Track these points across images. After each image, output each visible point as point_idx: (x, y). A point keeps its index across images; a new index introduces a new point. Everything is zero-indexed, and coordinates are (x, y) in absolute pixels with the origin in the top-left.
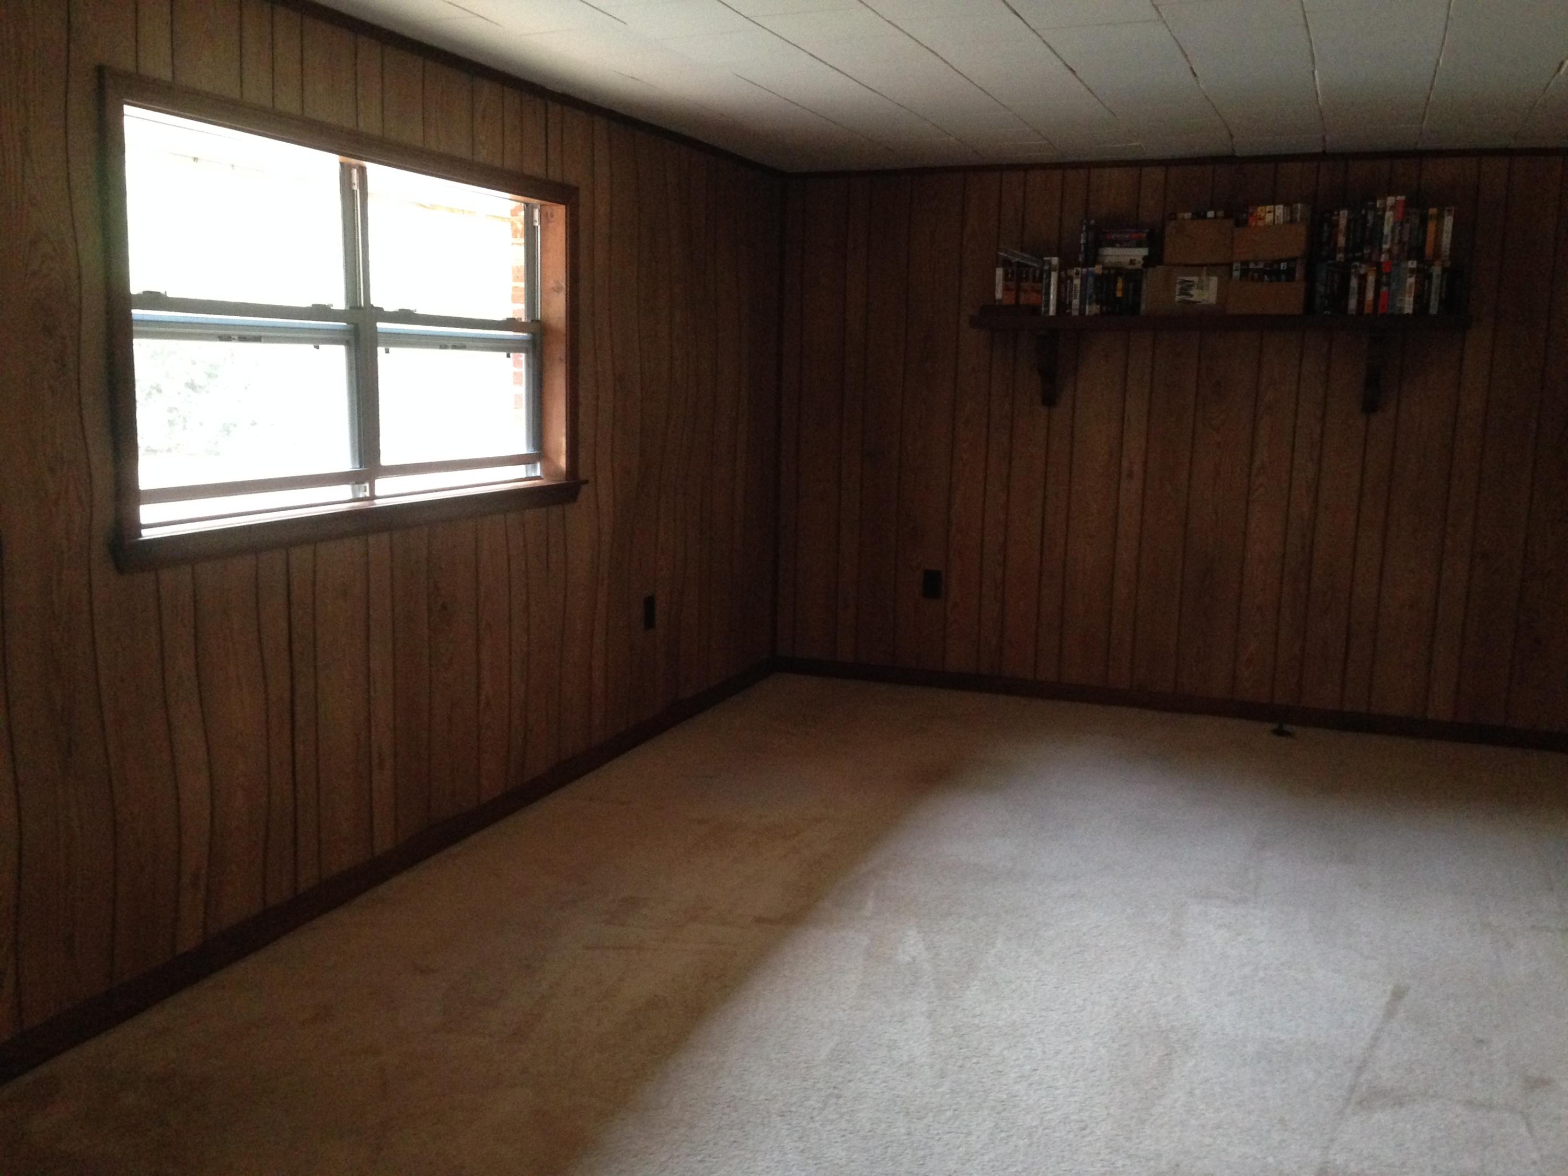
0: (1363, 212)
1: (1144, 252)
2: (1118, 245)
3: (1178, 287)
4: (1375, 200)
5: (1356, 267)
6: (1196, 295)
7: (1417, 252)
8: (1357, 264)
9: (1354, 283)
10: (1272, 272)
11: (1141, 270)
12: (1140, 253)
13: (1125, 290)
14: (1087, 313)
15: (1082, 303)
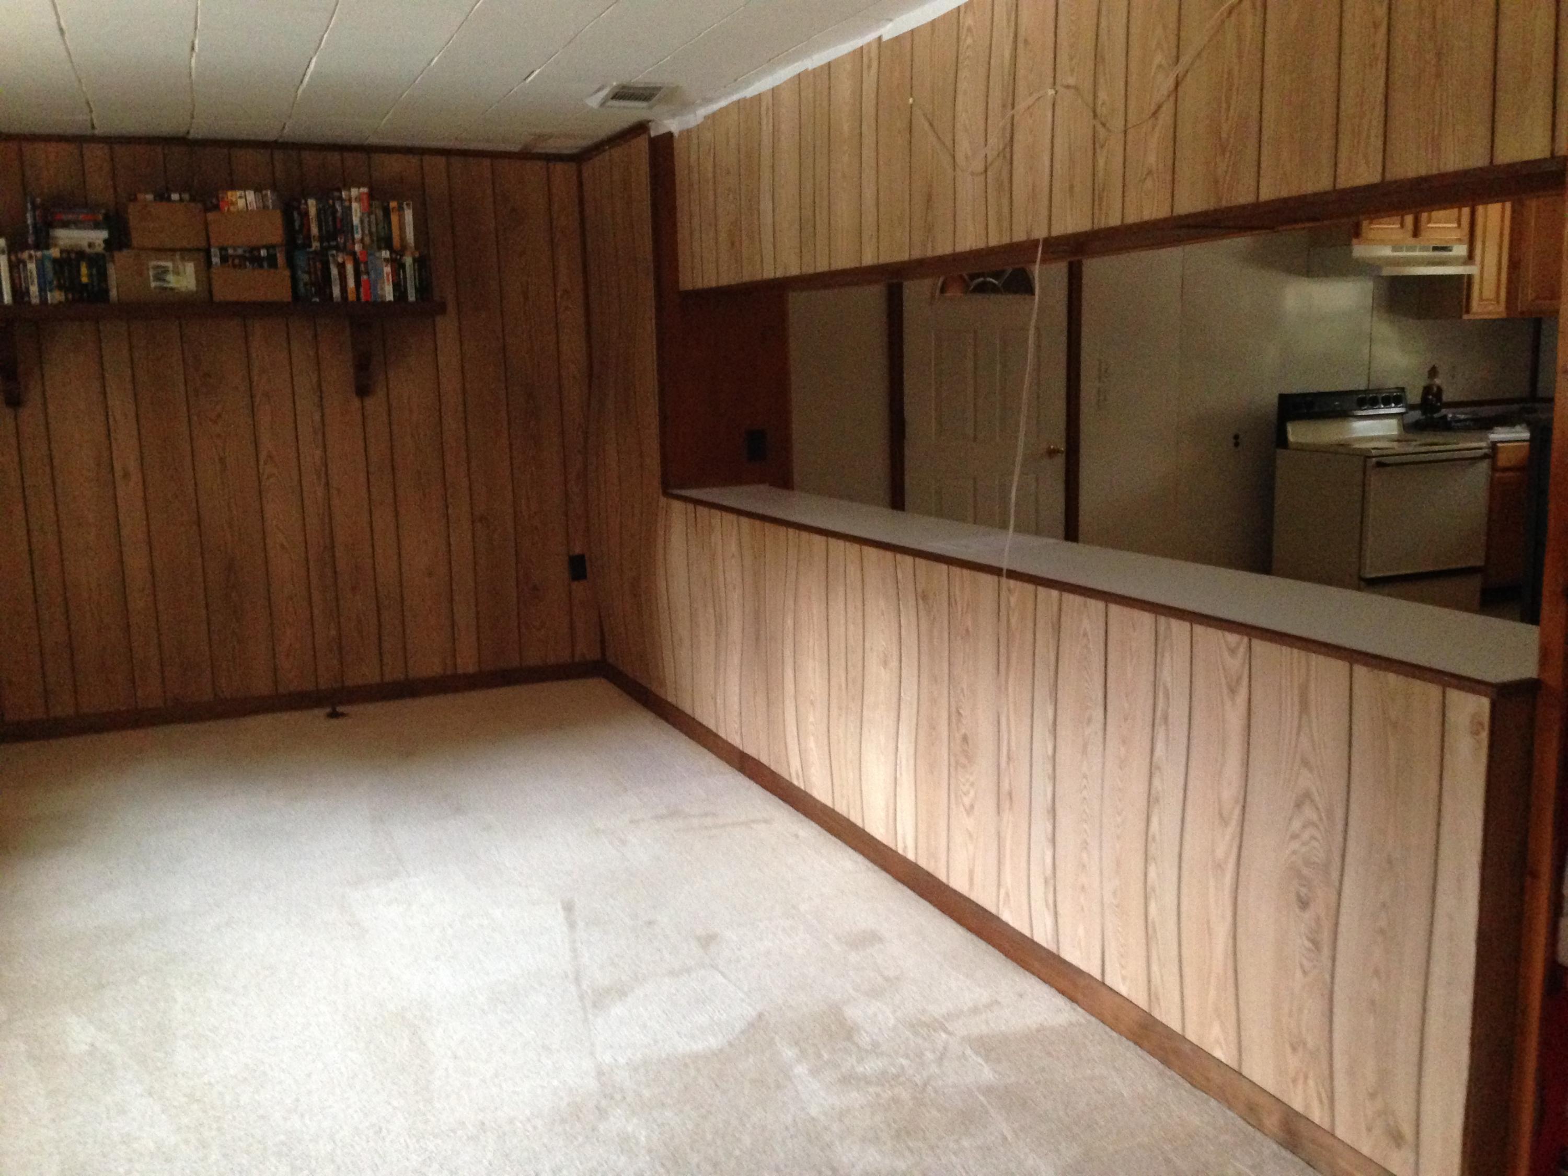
0: (331, 202)
1: (103, 234)
2: (73, 226)
3: (151, 273)
4: (339, 190)
5: (333, 256)
6: (173, 281)
7: (386, 242)
8: (334, 252)
9: (334, 271)
10: (252, 257)
11: (104, 256)
12: (99, 236)
13: (90, 276)
14: (49, 301)
15: (42, 290)
